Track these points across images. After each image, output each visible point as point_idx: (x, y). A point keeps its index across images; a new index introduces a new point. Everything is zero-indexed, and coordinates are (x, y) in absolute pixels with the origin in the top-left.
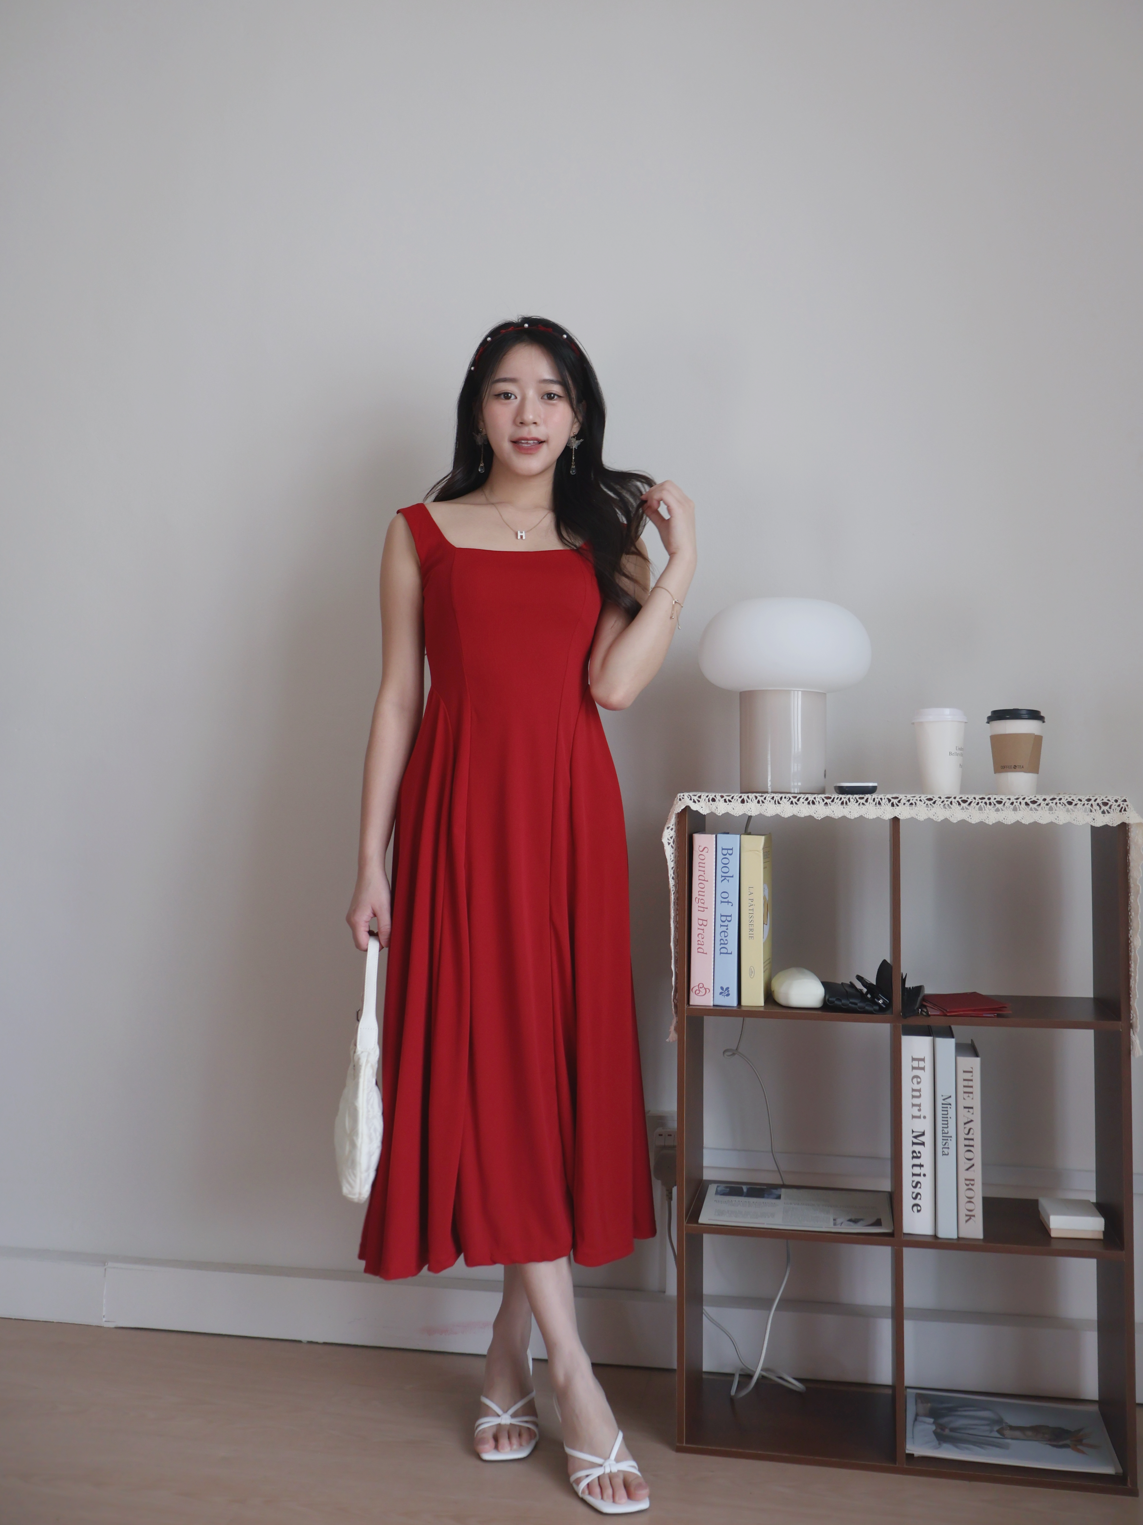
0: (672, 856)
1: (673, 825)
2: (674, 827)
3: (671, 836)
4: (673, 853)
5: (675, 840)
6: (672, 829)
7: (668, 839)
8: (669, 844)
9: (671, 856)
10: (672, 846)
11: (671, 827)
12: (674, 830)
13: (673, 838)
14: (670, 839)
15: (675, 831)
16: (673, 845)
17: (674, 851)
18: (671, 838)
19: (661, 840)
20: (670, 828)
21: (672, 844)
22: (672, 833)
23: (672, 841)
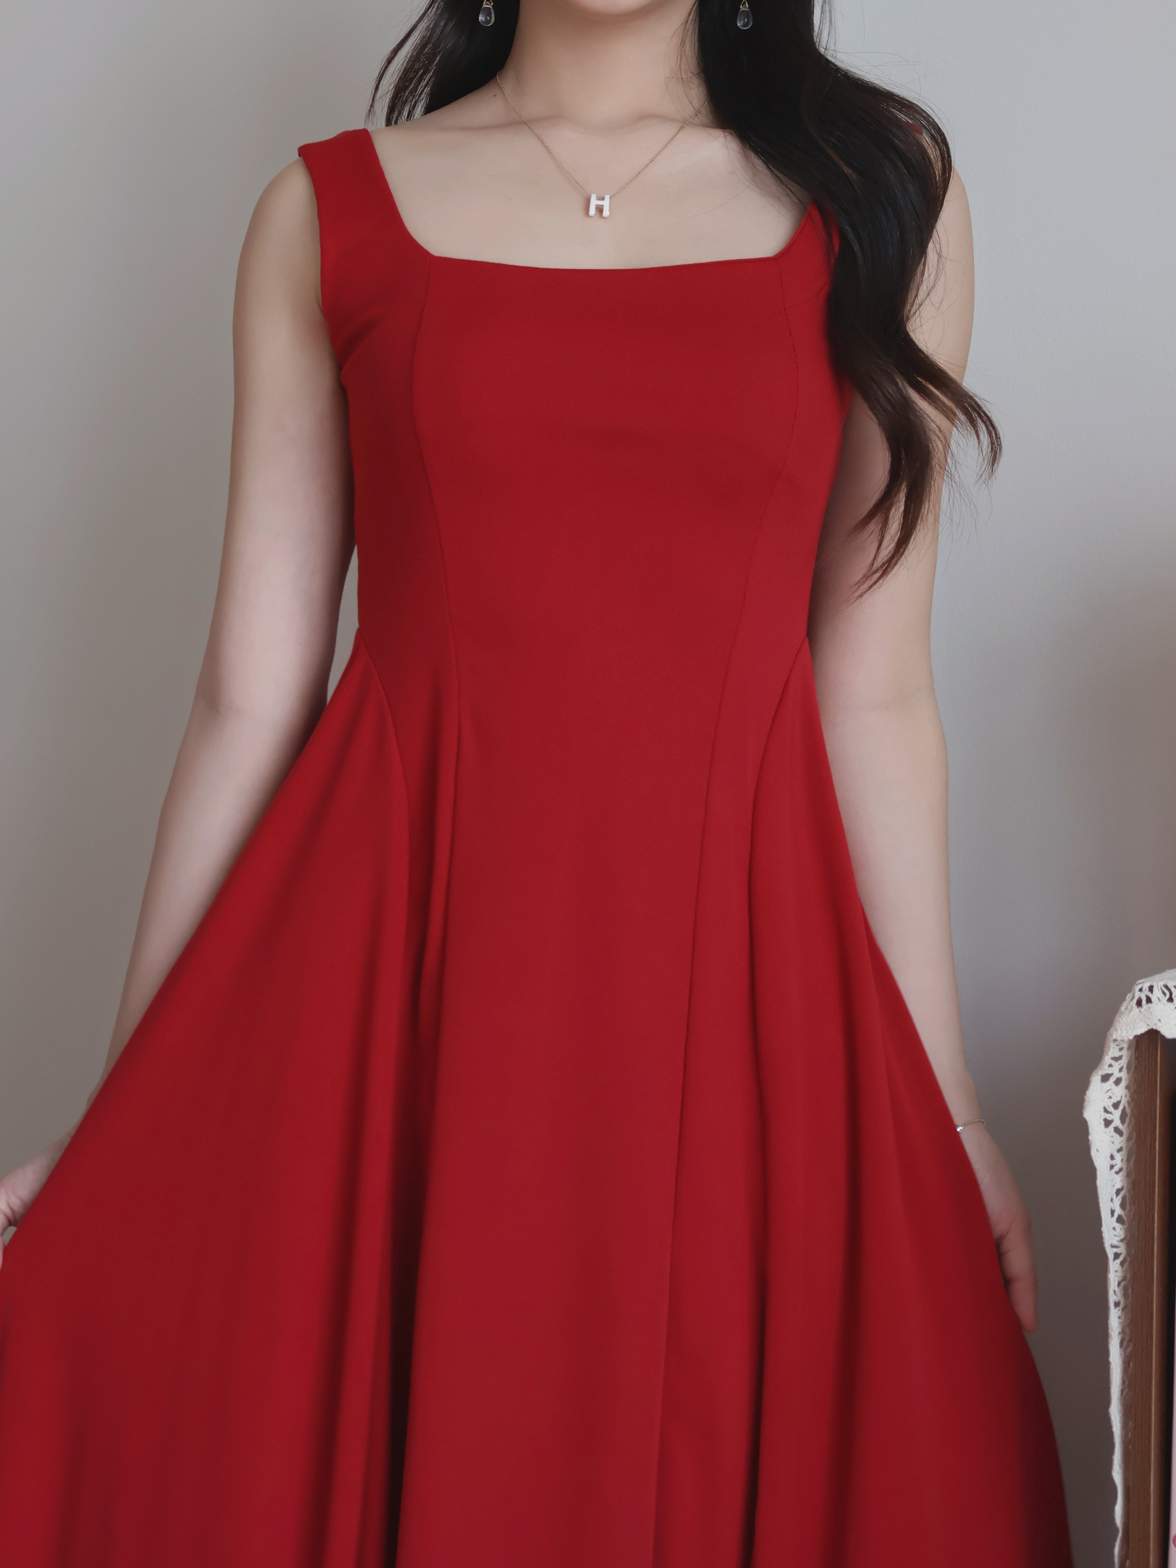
0: (1118, 1157)
1: (1121, 1070)
2: (1124, 1075)
3: (1115, 1100)
4: (1120, 1150)
5: (1128, 1111)
6: (1118, 1082)
7: (1106, 1111)
8: (1107, 1123)
9: (1112, 1157)
10: (1117, 1130)
11: (1117, 1075)
12: (1123, 1084)
13: (1121, 1107)
14: (1111, 1109)
15: (1127, 1087)
16: (1121, 1127)
17: (1123, 1144)
18: (1116, 1106)
19: (1082, 1113)
20: (1112, 1079)
21: (1117, 1122)
22: (1120, 1093)
23: (1116, 1115)
